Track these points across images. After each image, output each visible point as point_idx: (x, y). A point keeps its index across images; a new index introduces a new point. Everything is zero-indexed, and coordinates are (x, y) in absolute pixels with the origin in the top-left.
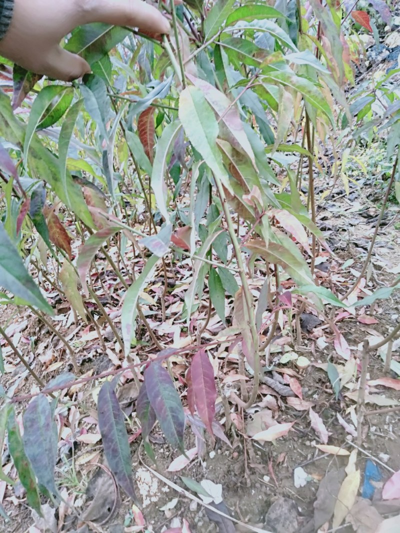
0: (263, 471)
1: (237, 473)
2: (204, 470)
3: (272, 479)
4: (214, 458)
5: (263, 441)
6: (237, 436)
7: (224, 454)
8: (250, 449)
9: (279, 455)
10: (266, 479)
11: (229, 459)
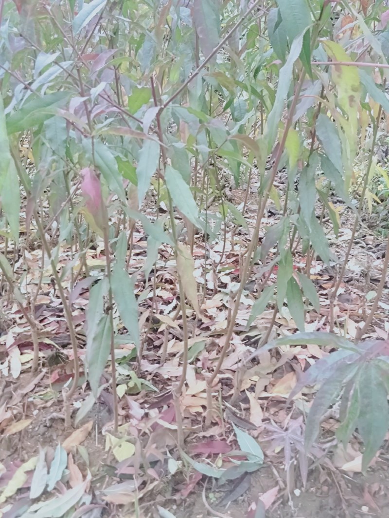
0: (360, 502)
1: (332, 507)
2: (293, 508)
3: (371, 509)
4: (300, 496)
5: (352, 472)
6: (324, 469)
7: (310, 491)
8: (341, 480)
9: (372, 486)
10: (365, 509)
11: (318, 494)
